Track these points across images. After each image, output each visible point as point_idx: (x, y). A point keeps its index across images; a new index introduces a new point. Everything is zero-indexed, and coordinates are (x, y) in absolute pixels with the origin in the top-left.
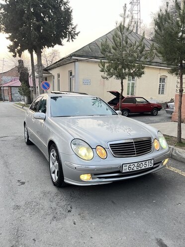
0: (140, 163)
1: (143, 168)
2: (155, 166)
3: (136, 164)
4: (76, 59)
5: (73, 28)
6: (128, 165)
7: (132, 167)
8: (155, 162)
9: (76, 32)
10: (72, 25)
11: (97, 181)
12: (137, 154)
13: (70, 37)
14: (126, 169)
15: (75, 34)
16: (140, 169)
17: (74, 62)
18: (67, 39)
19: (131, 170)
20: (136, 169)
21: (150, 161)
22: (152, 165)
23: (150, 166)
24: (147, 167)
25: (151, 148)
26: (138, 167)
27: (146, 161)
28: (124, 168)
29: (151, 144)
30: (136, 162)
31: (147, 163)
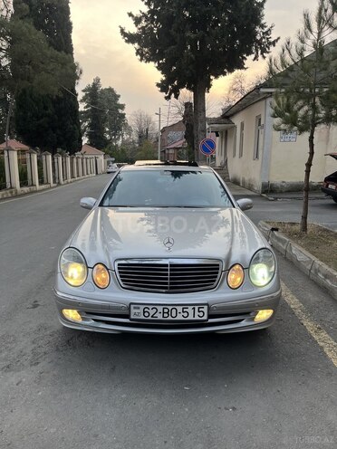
0: (170, 308)
1: (180, 317)
2: (210, 321)
3: (160, 309)
4: (268, 93)
5: (266, 33)
6: (143, 307)
7: (152, 312)
8: (212, 312)
9: (272, 40)
10: (263, 26)
11: (90, 324)
12: (171, 288)
13: (259, 52)
14: (137, 314)
15: (270, 43)
16: (170, 318)
17: (265, 98)
18: (253, 56)
19: (150, 318)
20: (162, 318)
21: (197, 308)
22: (205, 318)
23: (197, 318)
24: (191, 318)
25: (214, 281)
26: (166, 315)
27: (185, 306)
28: (133, 311)
29: (217, 273)
30: (160, 305)
31: (190, 310)
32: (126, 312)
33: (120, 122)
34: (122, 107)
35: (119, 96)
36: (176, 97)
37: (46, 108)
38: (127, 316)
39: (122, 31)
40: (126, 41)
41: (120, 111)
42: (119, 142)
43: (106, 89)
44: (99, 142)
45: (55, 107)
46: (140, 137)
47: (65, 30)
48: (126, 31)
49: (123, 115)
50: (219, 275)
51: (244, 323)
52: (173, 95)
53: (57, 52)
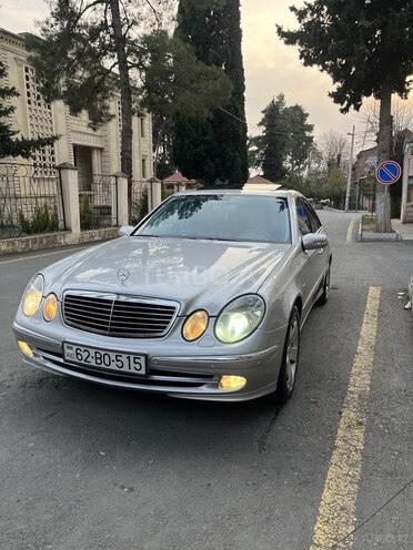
0: (102, 353)
1: (113, 366)
3: (92, 352)
6: (75, 347)
7: (85, 355)
8: (151, 367)
11: (40, 362)
12: (111, 330)
14: (70, 355)
16: (103, 366)
19: (82, 362)
20: (94, 364)
21: (132, 357)
22: (143, 372)
23: (133, 370)
24: (126, 369)
25: (165, 328)
26: (99, 361)
27: (119, 353)
28: (67, 351)
29: (170, 318)
30: (91, 347)
31: (124, 358)
32: (60, 351)
33: (307, 147)
34: (310, 128)
35: (307, 115)
36: (357, 108)
37: (205, 134)
38: (61, 356)
39: (279, 31)
40: (287, 43)
41: (307, 134)
42: (305, 174)
43: (291, 108)
44: (273, 174)
45: (215, 132)
46: (329, 165)
47: (233, 40)
48: (285, 30)
49: (310, 139)
50: (172, 321)
51: (203, 389)
52: (352, 106)
53: (206, 67)
